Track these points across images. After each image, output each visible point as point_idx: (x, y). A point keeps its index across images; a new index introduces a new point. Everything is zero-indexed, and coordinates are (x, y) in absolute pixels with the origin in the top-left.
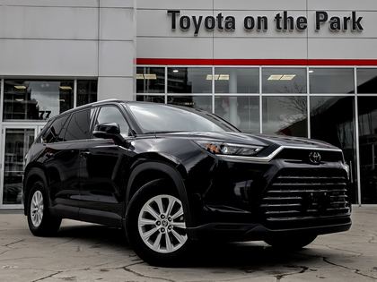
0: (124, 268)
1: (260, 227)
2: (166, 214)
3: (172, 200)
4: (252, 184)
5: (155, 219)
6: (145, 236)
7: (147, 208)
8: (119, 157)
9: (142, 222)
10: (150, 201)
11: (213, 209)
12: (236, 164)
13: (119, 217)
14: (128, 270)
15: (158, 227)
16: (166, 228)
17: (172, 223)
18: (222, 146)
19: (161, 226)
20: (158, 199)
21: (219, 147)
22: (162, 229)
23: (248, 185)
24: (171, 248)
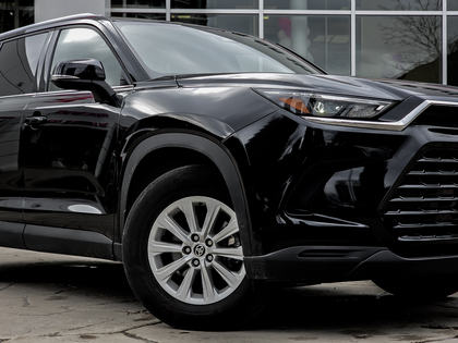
0: (123, 332)
1: (384, 254)
2: (202, 233)
3: (214, 206)
4: (362, 175)
5: (180, 243)
6: (162, 274)
7: (164, 221)
8: (109, 130)
9: (155, 247)
10: (171, 208)
11: (295, 221)
12: (340, 136)
13: (107, 240)
14: (133, 336)
15: (187, 258)
16: (202, 259)
17: (214, 249)
18: (313, 101)
19: (192, 255)
20: (186, 204)
21: (307, 102)
22: (194, 260)
23: (356, 178)
24: (211, 296)
